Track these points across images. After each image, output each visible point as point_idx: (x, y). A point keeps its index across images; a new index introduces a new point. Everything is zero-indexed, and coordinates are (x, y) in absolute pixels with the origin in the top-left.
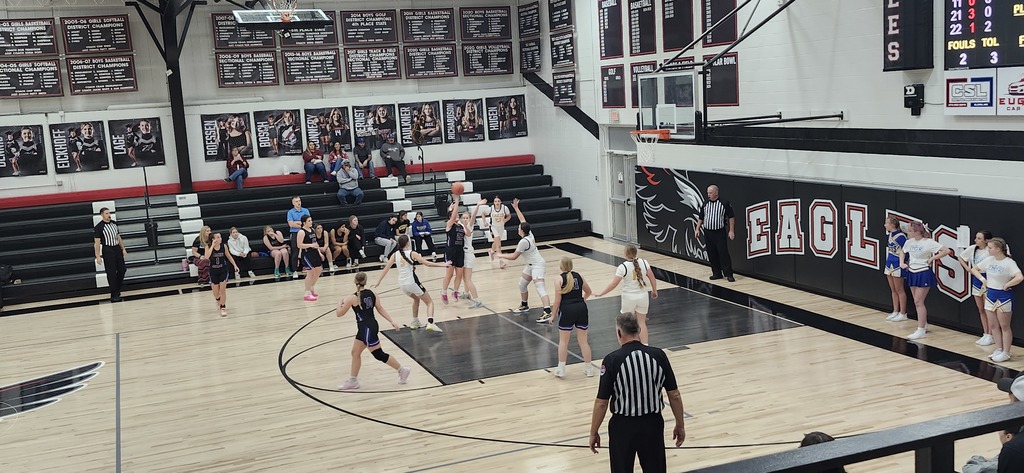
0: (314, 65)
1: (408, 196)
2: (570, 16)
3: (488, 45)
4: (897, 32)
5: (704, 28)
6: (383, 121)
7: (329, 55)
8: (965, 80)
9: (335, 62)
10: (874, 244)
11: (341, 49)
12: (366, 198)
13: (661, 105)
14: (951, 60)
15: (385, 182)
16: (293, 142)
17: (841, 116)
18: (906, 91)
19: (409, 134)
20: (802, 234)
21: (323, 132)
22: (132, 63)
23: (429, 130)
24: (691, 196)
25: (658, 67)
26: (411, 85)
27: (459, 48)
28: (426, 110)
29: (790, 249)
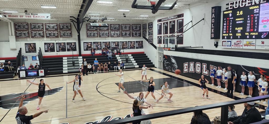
0: (105, 34)
1: (121, 59)
2: (152, 27)
3: (137, 31)
4: (213, 32)
5: (177, 30)
6: (117, 44)
7: (107, 32)
8: (226, 41)
9: (108, 33)
10: (208, 71)
11: (110, 31)
12: (113, 59)
13: (169, 44)
16: (100, 48)
17: (202, 47)
18: (215, 43)
19: (121, 47)
20: (194, 69)
21: (106, 46)
22: (71, 32)
23: (125, 46)
24: (173, 61)
25: (168, 37)
26: (122, 38)
27: (131, 32)
29: (192, 71)
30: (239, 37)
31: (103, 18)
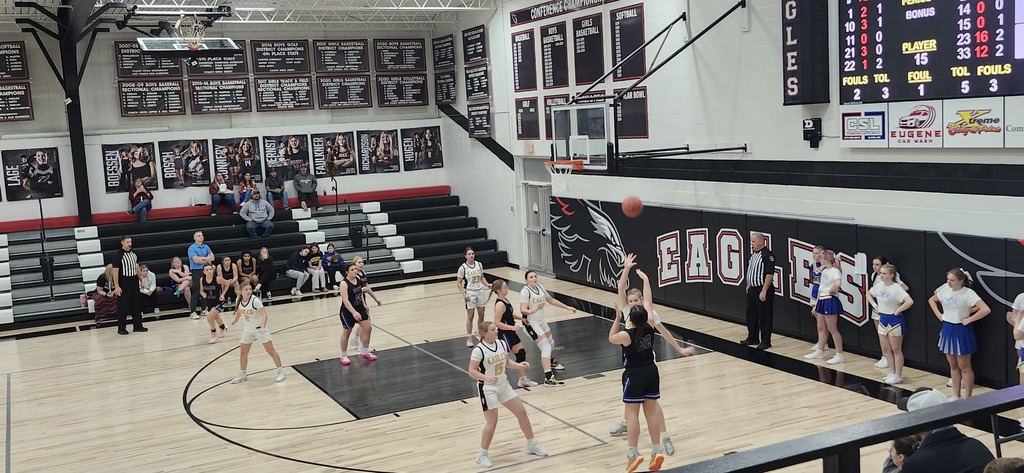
0: (224, 94)
1: (321, 228)
2: (484, 49)
3: (402, 76)
4: (795, 68)
5: (614, 63)
6: (295, 151)
7: (239, 85)
8: (859, 114)
9: (245, 91)
11: (251, 79)
12: (275, 230)
13: (574, 137)
14: (846, 95)
15: (297, 213)
16: (200, 173)
17: (745, 149)
18: (804, 124)
19: (322, 165)
20: (710, 262)
21: (232, 162)
22: (28, 91)
23: (342, 161)
24: (604, 226)
25: (571, 100)
26: (325, 115)
27: (373, 79)
28: (340, 140)
29: (699, 277)
30: (921, 88)
31: (207, 10)
